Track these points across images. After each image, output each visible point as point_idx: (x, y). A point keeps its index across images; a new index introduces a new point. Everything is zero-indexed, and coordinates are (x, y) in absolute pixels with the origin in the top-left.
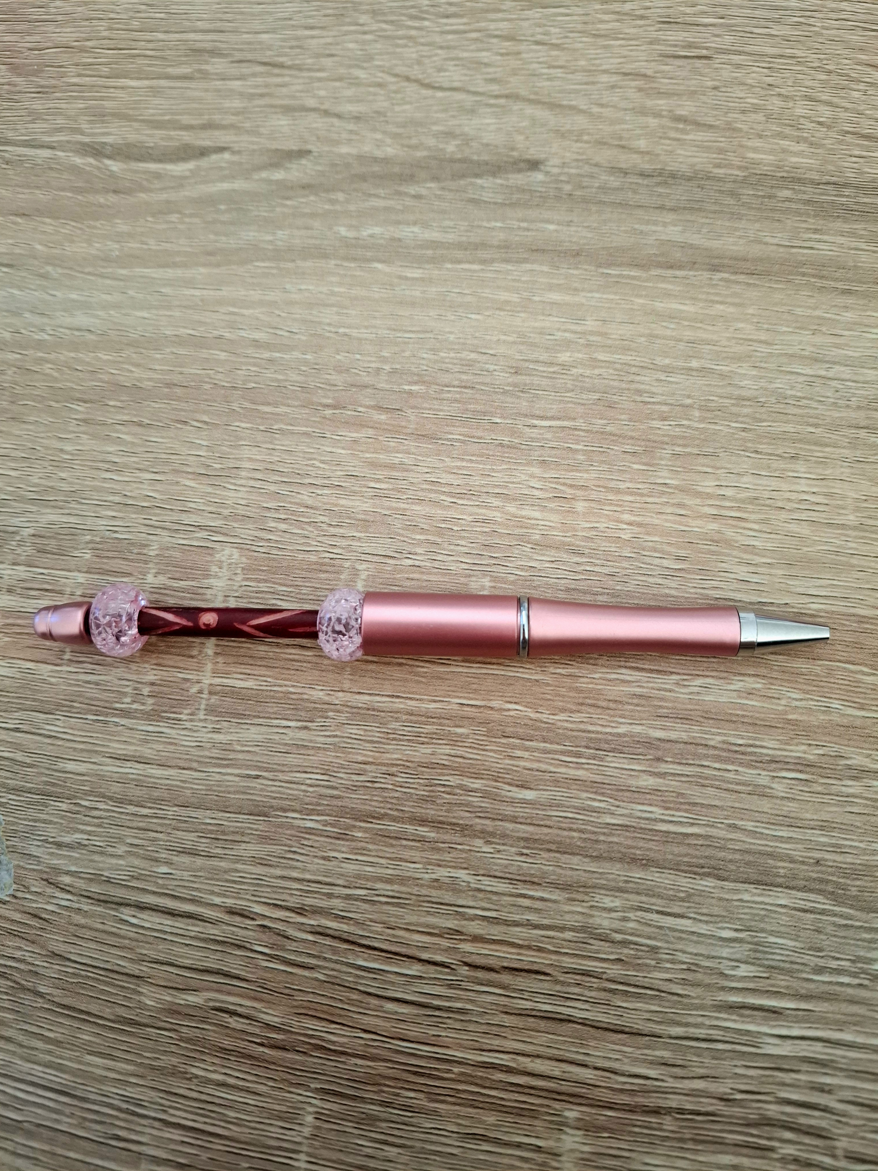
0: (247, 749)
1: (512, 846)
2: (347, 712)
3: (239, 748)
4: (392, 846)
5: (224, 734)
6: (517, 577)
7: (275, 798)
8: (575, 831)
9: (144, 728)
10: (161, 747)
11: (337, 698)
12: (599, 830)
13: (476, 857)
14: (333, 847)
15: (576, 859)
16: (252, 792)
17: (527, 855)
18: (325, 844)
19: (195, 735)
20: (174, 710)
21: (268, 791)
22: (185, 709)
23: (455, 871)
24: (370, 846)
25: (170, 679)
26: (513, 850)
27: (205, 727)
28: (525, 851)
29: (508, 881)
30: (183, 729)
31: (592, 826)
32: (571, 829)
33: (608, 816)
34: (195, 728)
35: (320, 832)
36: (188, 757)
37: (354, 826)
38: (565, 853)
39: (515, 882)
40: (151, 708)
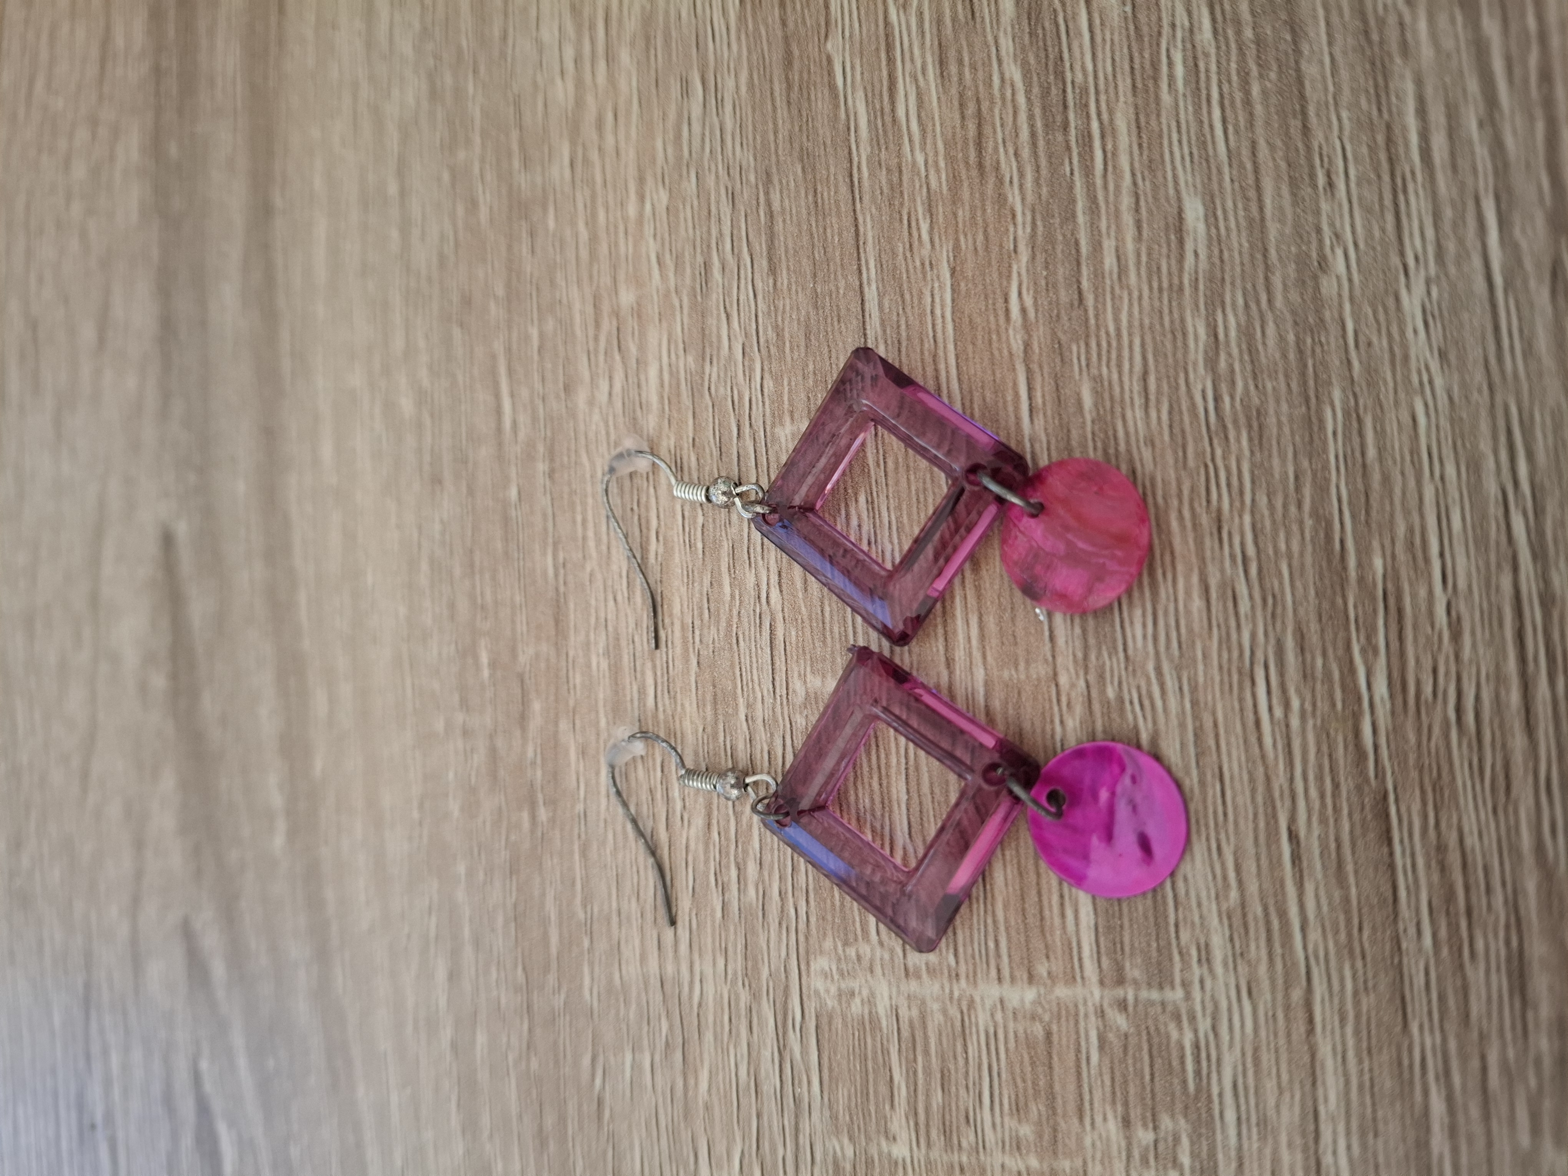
0: (1232, 875)
1: (1317, 212)
2: (1099, 655)
3: (1234, 894)
4: (1386, 479)
5: (1208, 935)
6: (767, 376)
7: (1336, 786)
8: (1247, 93)
9: (1232, 1132)
10: (1270, 1085)
11: (1073, 686)
12: (1233, 46)
13: (1364, 284)
14: (1423, 620)
15: (1310, 70)
16: (1333, 846)
17: (1328, 175)
18: (1422, 640)
19: (1224, 1005)
20: (1175, 1063)
21: (1323, 805)
22: (1168, 1037)
23: (1409, 320)
24: (1401, 529)
25: (1108, 1082)
26: (1325, 206)
27: (1202, 982)
28: (1321, 180)
29: (1401, 198)
30: (1216, 1035)
31: (1228, 61)
32: (1247, 102)
33: (1198, 38)
34: (1209, 1006)
35: (1395, 661)
36: (1280, 1015)
37: (1361, 580)
38: (1302, 97)
39: (1399, 181)
40: (1182, 1122)
